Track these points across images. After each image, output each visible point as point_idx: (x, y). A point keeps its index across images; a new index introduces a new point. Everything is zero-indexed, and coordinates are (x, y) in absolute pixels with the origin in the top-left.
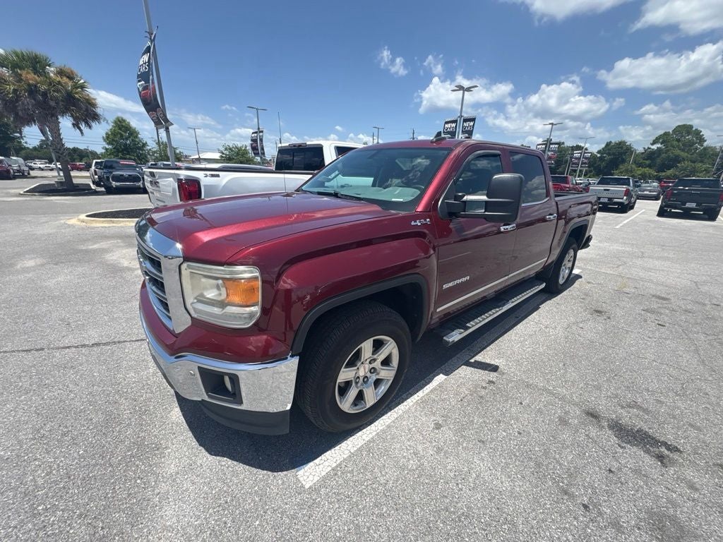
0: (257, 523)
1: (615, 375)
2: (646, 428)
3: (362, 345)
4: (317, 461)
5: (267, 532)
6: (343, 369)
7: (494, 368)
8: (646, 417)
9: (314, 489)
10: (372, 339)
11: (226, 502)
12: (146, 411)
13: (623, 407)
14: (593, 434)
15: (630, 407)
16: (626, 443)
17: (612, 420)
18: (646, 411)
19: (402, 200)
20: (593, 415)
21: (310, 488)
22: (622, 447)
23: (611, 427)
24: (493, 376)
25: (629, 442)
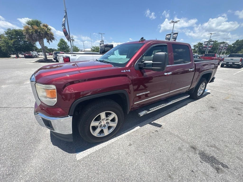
0: (58, 169)
1: (210, 133)
2: (215, 156)
3: (101, 114)
4: (84, 152)
5: (59, 173)
6: (92, 122)
7: (160, 126)
8: (218, 151)
9: (79, 161)
10: (105, 112)
11: (51, 161)
12: (41, 129)
13: (208, 146)
14: (190, 156)
15: (212, 147)
16: (204, 161)
17: (202, 151)
18: (218, 149)
19: (122, 63)
20: (194, 148)
21: (78, 160)
22: (201, 162)
23: (199, 154)
24: (158, 129)
25: (205, 161)
